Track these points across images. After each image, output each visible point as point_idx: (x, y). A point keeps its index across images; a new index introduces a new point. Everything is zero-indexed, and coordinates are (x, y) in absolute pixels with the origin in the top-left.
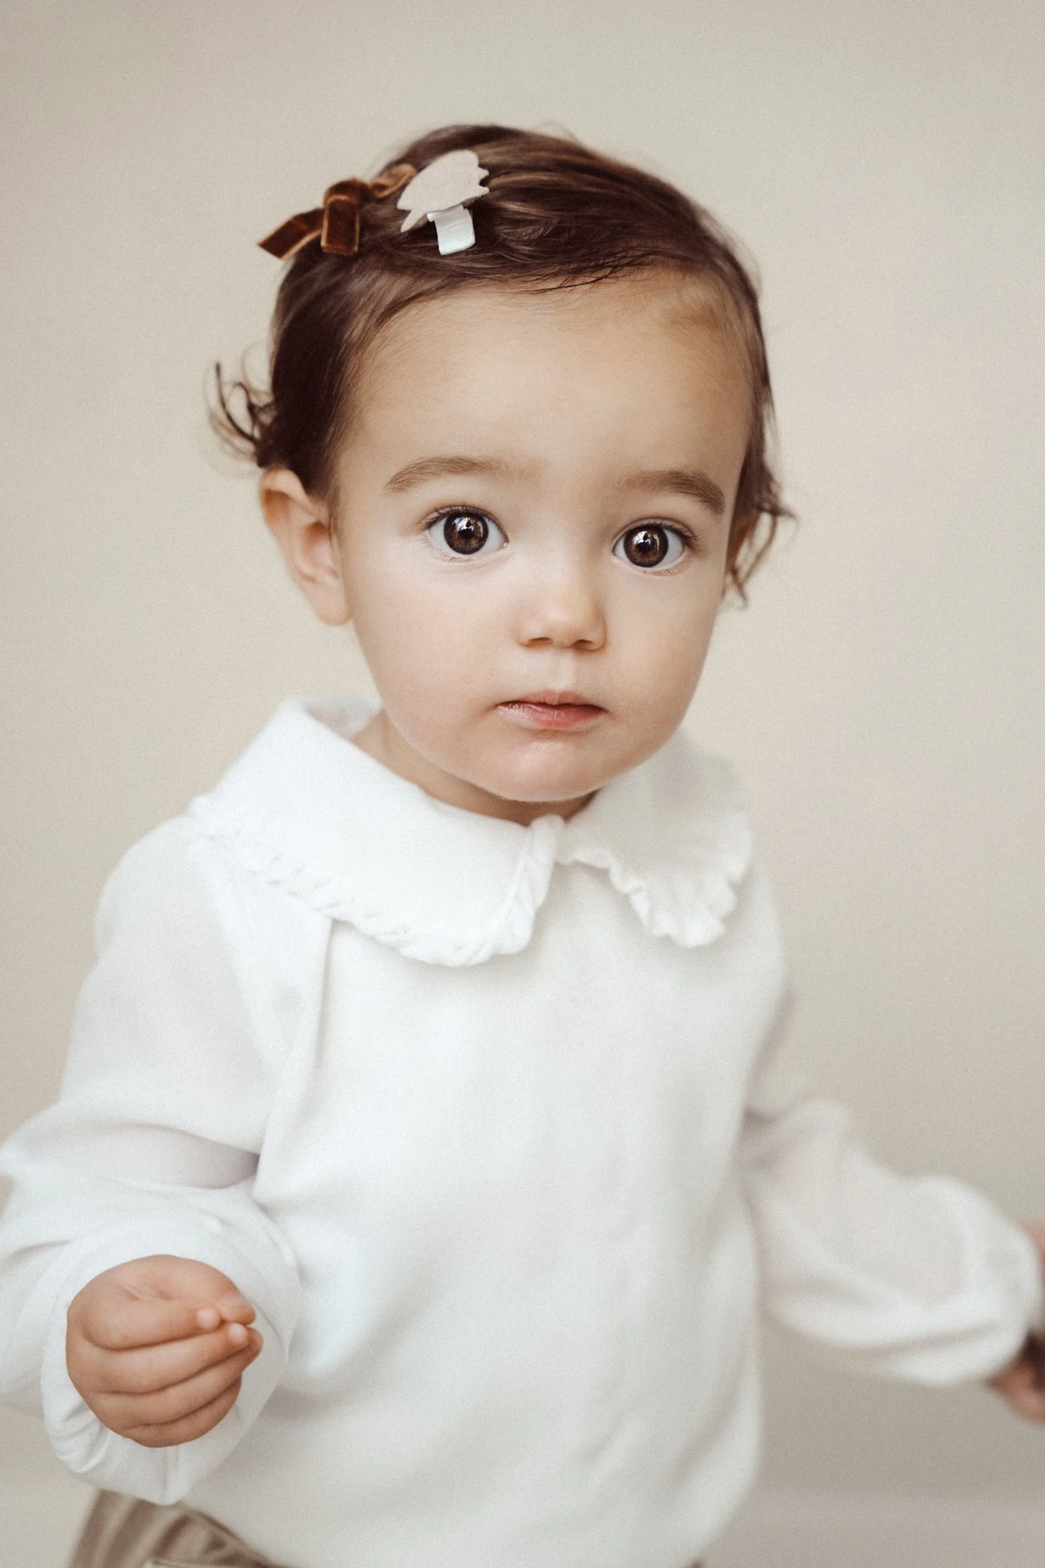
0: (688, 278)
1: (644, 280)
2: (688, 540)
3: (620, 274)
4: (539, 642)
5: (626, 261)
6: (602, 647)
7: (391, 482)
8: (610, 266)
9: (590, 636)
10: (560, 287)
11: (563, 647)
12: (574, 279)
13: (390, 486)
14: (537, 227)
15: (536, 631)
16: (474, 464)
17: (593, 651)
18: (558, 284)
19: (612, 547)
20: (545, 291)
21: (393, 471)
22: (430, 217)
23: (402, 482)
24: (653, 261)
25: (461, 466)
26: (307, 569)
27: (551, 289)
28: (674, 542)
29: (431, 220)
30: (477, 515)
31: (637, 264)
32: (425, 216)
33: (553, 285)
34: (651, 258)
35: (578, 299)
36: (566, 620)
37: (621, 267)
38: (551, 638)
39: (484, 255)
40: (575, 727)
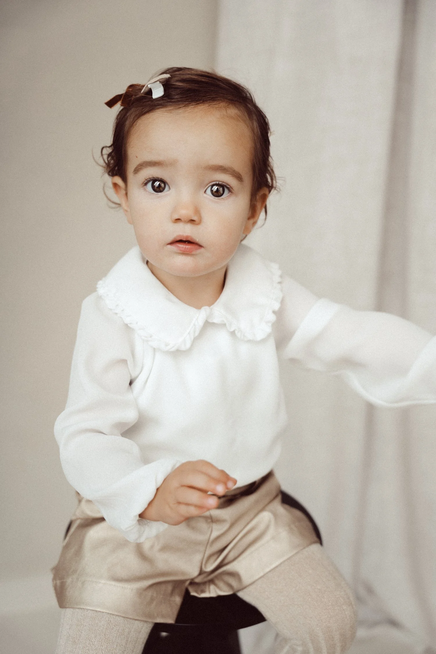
0: (230, 105)
1: (214, 104)
2: (230, 190)
4: (178, 220)
5: (208, 99)
6: (199, 223)
7: (134, 171)
8: (202, 100)
9: (195, 218)
11: (185, 222)
12: (189, 104)
14: (182, 89)
15: (177, 217)
16: (156, 163)
17: (196, 224)
18: (183, 106)
19: (204, 191)
20: (180, 108)
21: (134, 167)
22: (150, 87)
23: (137, 170)
24: (218, 100)
25: (153, 164)
28: (226, 191)
30: (162, 181)
31: (213, 99)
32: (148, 86)
34: (218, 98)
35: (190, 109)
36: (185, 212)
37: (206, 101)
38: (183, 219)
39: (166, 98)
40: (194, 253)
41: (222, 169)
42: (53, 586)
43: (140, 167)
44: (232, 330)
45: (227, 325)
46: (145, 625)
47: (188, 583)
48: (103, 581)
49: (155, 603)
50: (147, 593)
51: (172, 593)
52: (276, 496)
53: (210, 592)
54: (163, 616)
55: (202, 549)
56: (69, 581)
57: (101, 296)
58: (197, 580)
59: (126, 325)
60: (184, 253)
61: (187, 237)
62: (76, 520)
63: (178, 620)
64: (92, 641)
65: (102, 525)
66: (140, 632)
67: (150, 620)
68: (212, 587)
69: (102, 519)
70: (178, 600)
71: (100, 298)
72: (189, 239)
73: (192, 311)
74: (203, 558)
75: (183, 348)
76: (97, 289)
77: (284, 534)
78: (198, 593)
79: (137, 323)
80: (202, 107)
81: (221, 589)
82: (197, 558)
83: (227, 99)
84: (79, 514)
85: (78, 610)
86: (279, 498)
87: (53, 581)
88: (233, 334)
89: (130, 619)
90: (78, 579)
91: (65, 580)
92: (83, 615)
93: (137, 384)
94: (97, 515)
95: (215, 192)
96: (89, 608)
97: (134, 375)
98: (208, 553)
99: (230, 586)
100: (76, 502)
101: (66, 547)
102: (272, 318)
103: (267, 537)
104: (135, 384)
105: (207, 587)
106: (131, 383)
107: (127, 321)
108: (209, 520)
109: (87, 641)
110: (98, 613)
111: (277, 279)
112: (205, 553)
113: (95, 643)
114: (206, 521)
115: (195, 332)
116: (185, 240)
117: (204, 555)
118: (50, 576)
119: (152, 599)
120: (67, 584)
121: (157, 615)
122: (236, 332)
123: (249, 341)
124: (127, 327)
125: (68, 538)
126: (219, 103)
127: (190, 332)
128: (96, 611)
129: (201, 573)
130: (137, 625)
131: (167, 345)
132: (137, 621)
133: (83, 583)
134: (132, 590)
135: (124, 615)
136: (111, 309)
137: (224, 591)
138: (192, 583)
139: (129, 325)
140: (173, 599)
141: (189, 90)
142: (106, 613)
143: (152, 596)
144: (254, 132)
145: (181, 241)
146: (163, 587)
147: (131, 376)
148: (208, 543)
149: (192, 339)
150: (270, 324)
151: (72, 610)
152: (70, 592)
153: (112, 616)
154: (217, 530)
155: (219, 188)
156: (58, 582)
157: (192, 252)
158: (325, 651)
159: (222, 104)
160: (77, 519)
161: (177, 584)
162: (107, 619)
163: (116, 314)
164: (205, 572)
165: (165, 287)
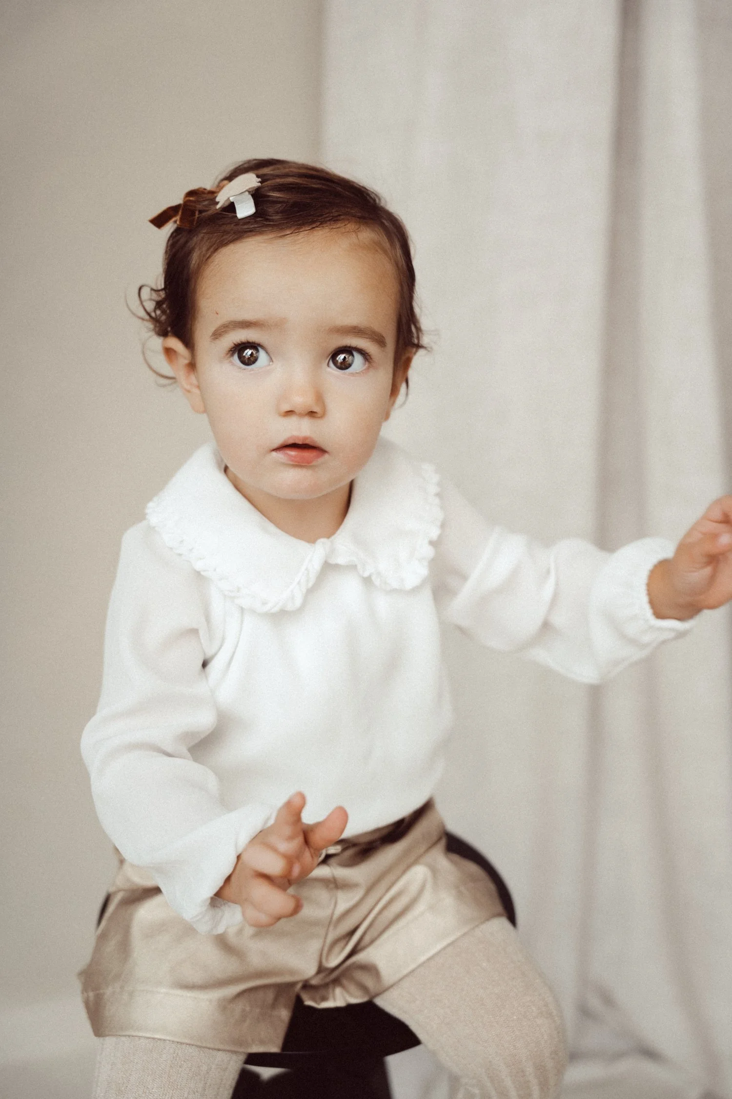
0: (362, 227)
1: (337, 228)
2: (367, 358)
3: (324, 225)
4: (290, 413)
5: (328, 219)
6: (323, 415)
7: (212, 336)
8: (319, 222)
9: (316, 409)
10: (291, 233)
11: (301, 415)
12: (299, 229)
13: (213, 337)
14: (283, 204)
15: (287, 408)
16: (251, 323)
17: (319, 418)
19: (327, 364)
20: (284, 235)
21: (212, 329)
22: (232, 199)
23: (217, 335)
24: (343, 219)
25: (246, 325)
26: (188, 387)
27: (288, 234)
29: (232, 201)
30: (254, 347)
31: (335, 219)
32: (229, 198)
33: (288, 233)
34: (342, 217)
35: (302, 238)
36: (301, 400)
37: (326, 222)
38: (296, 410)
39: (260, 219)
40: (314, 463)
41: (356, 331)
42: (83, 1001)
43: (225, 329)
44: (366, 574)
45: (359, 567)
46: (234, 1057)
47: (299, 986)
48: (163, 990)
49: (248, 1022)
50: (234, 1005)
51: (274, 1005)
52: (439, 839)
53: (335, 999)
54: (262, 1042)
55: (322, 932)
56: (108, 991)
57: (154, 528)
58: (314, 982)
59: (198, 573)
60: (298, 465)
61: (306, 438)
62: (115, 893)
63: (286, 1045)
64: (149, 1087)
65: (156, 900)
66: (227, 1068)
67: (242, 1050)
68: (338, 991)
69: (157, 891)
70: (284, 1014)
71: (151, 529)
72: (307, 442)
73: (301, 546)
74: (324, 946)
75: (290, 607)
76: (147, 517)
77: (448, 900)
78: (316, 1001)
79: (215, 570)
80: (321, 233)
81: (351, 995)
82: (314, 946)
83: (354, 216)
84: (120, 882)
85: (123, 1039)
86: (443, 842)
87: (83, 993)
88: (367, 581)
89: (209, 1048)
90: (122, 987)
91: (101, 991)
92: (132, 1047)
93: (215, 666)
94: (149, 883)
95: (341, 363)
96: (140, 1034)
97: (209, 653)
98: (331, 937)
99: (364, 988)
100: (116, 862)
101: (102, 938)
102: (428, 552)
103: (420, 907)
104: (210, 667)
105: (330, 990)
106: (205, 665)
107: (199, 566)
108: (332, 886)
109: (139, 1087)
110: (157, 1042)
111: (433, 489)
112: (325, 938)
113: (153, 1090)
114: (327, 887)
115: (308, 581)
116: (300, 443)
117: (325, 942)
118: (77, 985)
119: (244, 1016)
120: (106, 997)
121: (253, 1040)
122: (373, 578)
123: (394, 591)
124: (199, 577)
125: (104, 923)
126: (345, 225)
127: (300, 580)
128: (154, 1039)
129: (321, 969)
130: (221, 1057)
131: (264, 603)
132: (220, 1052)
133: (131, 994)
134: (210, 1001)
135: (199, 1044)
136: (171, 549)
137: (356, 997)
138: (307, 986)
139: (202, 573)
140: (275, 1013)
141: (295, 204)
142: (169, 1041)
143: (244, 1010)
144: (398, 267)
145: (294, 446)
146: (260, 994)
147: (205, 654)
148: (330, 922)
149: (304, 590)
150: (426, 563)
151: (114, 1039)
152: (112, 1010)
153: (179, 1046)
154: (344, 901)
155: (347, 357)
156: (91, 994)
157: (311, 462)
158: (513, 1093)
159: (351, 226)
160: (119, 891)
161: (282, 989)
162: (172, 1051)
163: (180, 555)
164: (327, 969)
165: (256, 510)
